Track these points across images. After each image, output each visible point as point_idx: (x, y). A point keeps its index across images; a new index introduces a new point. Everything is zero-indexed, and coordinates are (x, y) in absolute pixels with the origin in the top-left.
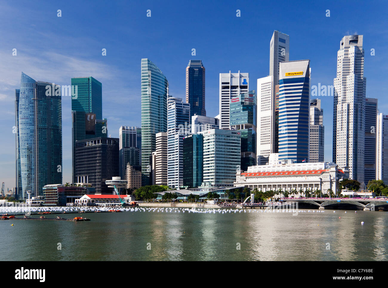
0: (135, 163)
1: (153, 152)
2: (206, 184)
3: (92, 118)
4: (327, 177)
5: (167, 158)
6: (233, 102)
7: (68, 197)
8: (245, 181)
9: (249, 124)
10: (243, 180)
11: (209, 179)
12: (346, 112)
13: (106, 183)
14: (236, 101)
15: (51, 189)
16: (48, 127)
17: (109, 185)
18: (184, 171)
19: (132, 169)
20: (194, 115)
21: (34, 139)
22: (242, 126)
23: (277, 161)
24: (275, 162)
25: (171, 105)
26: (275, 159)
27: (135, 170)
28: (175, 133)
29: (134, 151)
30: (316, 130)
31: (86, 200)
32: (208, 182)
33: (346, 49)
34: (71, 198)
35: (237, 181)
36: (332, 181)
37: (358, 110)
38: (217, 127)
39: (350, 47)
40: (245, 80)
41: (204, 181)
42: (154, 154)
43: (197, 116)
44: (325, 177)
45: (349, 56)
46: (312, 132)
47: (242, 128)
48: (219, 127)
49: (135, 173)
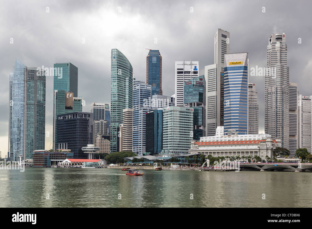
0: (103, 133)
1: (120, 124)
2: (165, 151)
3: (70, 96)
4: (264, 146)
5: (132, 129)
6: (187, 84)
7: (52, 160)
8: (198, 149)
9: (199, 102)
10: (197, 148)
11: (167, 147)
12: (274, 94)
13: (83, 150)
14: (189, 84)
15: (39, 154)
16: (35, 103)
17: (84, 151)
18: (147, 140)
19: (101, 138)
20: (154, 95)
21: (24, 112)
22: (194, 104)
23: (222, 133)
24: (221, 133)
25: (136, 86)
26: (221, 131)
27: (103, 139)
28: (139, 109)
29: (103, 123)
30: (252, 108)
31: (67, 163)
32: (167, 149)
33: (273, 44)
34: (54, 161)
35: (191, 148)
36: (268, 149)
37: (284, 92)
38: (173, 104)
39: (276, 43)
40: (195, 67)
41: (164, 148)
42: (121, 126)
43: (157, 95)
44: (262, 146)
45: (276, 49)
46: (251, 109)
47: (194, 105)
48: (174, 104)
49: (104, 141)
